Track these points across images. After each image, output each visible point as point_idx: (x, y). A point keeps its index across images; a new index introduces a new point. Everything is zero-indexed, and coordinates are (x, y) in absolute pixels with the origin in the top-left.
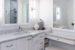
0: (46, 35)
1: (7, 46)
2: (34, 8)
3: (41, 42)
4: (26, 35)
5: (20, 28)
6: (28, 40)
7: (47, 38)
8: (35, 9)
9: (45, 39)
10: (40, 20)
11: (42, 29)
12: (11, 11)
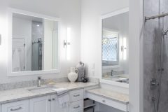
0: (86, 92)
1: (12, 110)
2: (68, 41)
3: (75, 104)
4: (45, 93)
5: (39, 78)
6: (50, 100)
7: (87, 99)
8: (69, 44)
9: (85, 100)
10: (81, 63)
11: (84, 81)
12: (33, 43)
